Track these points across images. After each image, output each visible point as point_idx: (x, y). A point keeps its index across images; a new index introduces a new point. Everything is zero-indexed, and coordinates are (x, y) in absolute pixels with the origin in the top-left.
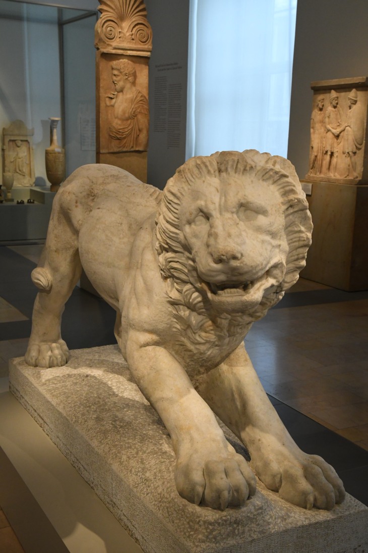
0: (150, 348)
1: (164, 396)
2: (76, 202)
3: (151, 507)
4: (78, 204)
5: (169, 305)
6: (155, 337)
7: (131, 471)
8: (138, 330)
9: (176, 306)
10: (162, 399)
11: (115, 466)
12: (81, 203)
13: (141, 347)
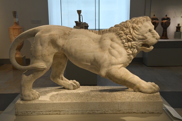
0: (122, 68)
1: (131, 77)
2: (59, 37)
3: (141, 101)
4: (60, 38)
5: (127, 55)
6: (122, 65)
7: (126, 99)
8: (117, 65)
9: (129, 55)
10: (131, 78)
11: (119, 101)
12: (61, 37)
13: (119, 68)
